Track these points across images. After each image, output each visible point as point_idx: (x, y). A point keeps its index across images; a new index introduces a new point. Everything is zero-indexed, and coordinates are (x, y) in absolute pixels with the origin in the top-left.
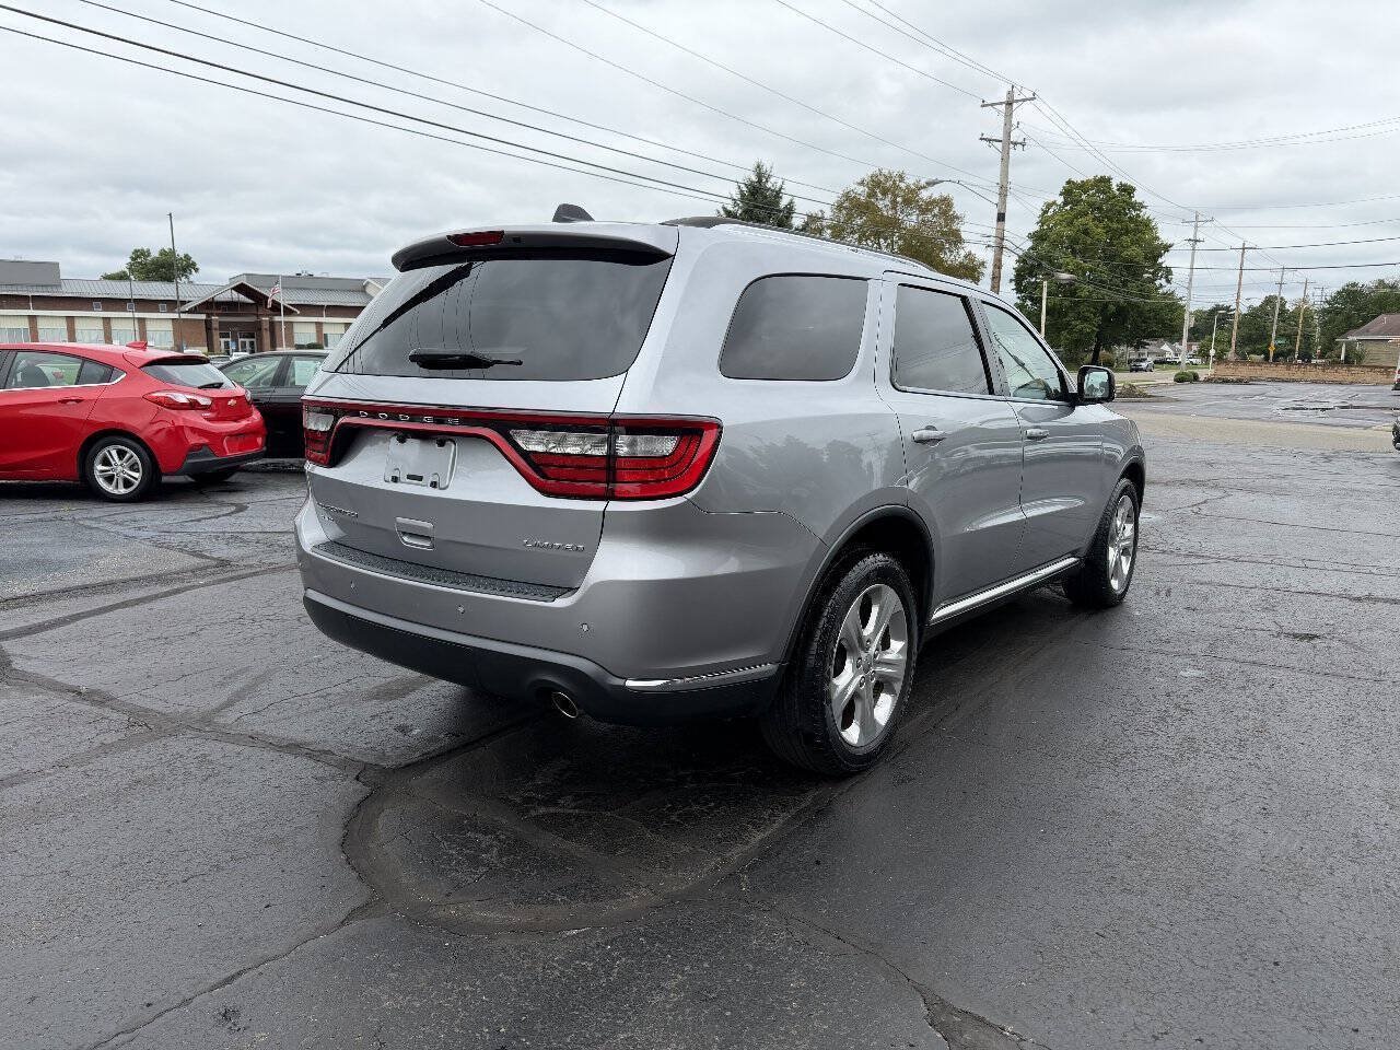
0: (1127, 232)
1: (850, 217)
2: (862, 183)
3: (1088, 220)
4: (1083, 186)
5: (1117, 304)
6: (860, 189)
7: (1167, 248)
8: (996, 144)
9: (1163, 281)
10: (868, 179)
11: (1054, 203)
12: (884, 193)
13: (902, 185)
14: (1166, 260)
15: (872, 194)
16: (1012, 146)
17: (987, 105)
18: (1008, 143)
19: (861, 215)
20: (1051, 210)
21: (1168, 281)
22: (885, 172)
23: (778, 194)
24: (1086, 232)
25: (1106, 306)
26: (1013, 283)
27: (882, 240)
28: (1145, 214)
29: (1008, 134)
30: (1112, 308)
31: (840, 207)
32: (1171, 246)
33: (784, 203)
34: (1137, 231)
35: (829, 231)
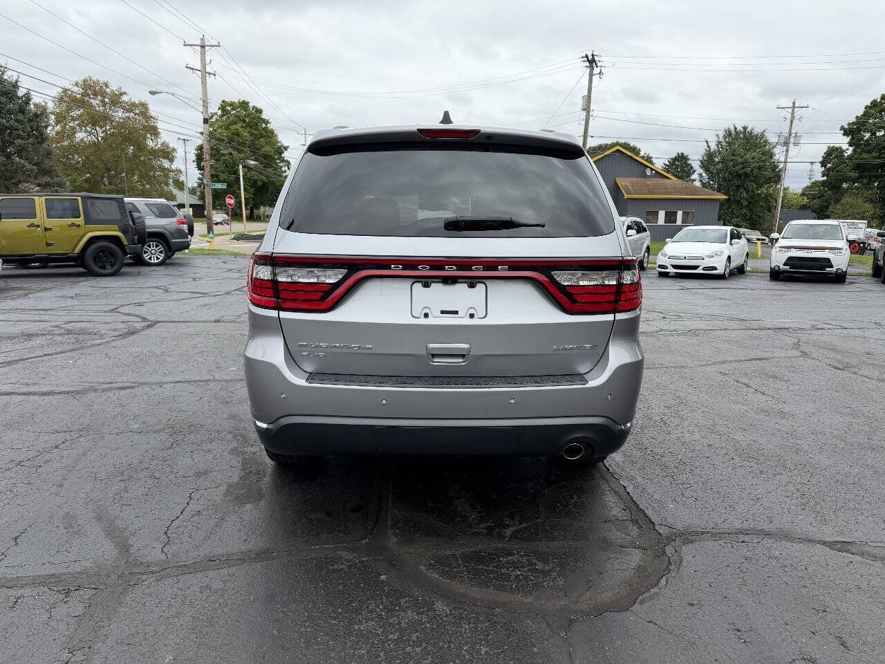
0: (262, 137)
1: (69, 109)
2: (77, 84)
3: (238, 126)
4: (232, 104)
5: (262, 181)
6: (76, 89)
7: (286, 148)
8: (197, 72)
9: (286, 168)
10: (81, 82)
11: (216, 114)
12: (96, 94)
13: (108, 90)
14: (286, 155)
15: (85, 94)
16: (207, 75)
17: (187, 45)
18: (205, 74)
19: (79, 107)
20: (214, 118)
21: (289, 169)
22: (94, 78)
23: (15, 86)
24: (238, 134)
25: (255, 182)
26: (196, 163)
27: (98, 129)
28: (270, 126)
29: (204, 66)
30: (260, 183)
31: (61, 100)
32: (288, 147)
33: (21, 92)
34: (267, 137)
35: (53, 117)
